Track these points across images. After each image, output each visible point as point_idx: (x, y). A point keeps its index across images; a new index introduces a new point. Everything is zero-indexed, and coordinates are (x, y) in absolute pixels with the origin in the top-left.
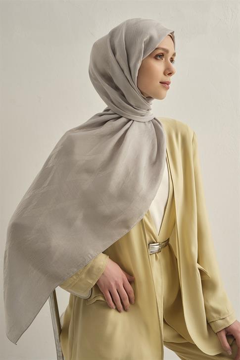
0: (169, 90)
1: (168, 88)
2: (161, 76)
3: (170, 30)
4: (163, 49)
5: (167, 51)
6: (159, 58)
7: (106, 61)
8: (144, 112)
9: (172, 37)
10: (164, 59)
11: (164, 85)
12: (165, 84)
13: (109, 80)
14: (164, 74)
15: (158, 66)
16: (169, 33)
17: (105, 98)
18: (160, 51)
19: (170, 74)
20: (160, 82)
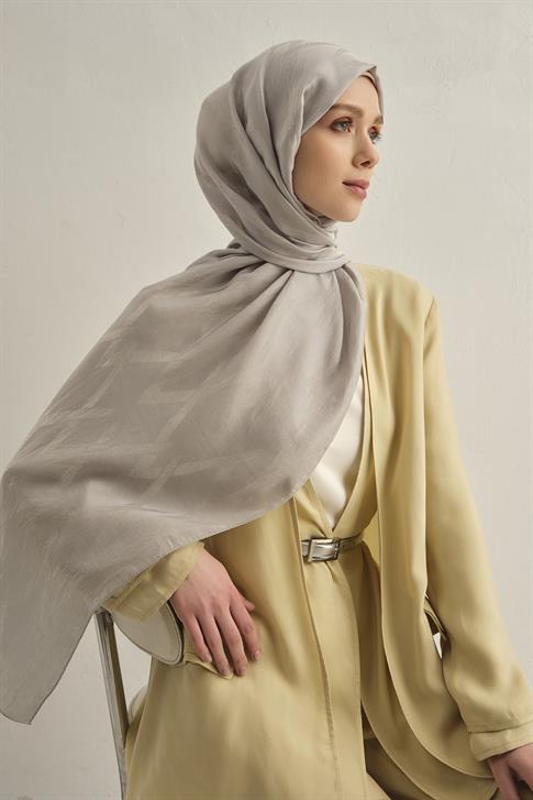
0: (365, 200)
1: (363, 197)
2: (345, 169)
3: (366, 64)
4: (349, 108)
5: (359, 113)
6: (340, 128)
7: (227, 138)
8: (314, 249)
9: (371, 78)
10: (353, 131)
11: (352, 188)
12: (356, 187)
13: (236, 180)
14: (354, 163)
15: (340, 148)
16: (363, 71)
17: (229, 220)
18: (342, 113)
19: (367, 164)
20: (344, 183)
